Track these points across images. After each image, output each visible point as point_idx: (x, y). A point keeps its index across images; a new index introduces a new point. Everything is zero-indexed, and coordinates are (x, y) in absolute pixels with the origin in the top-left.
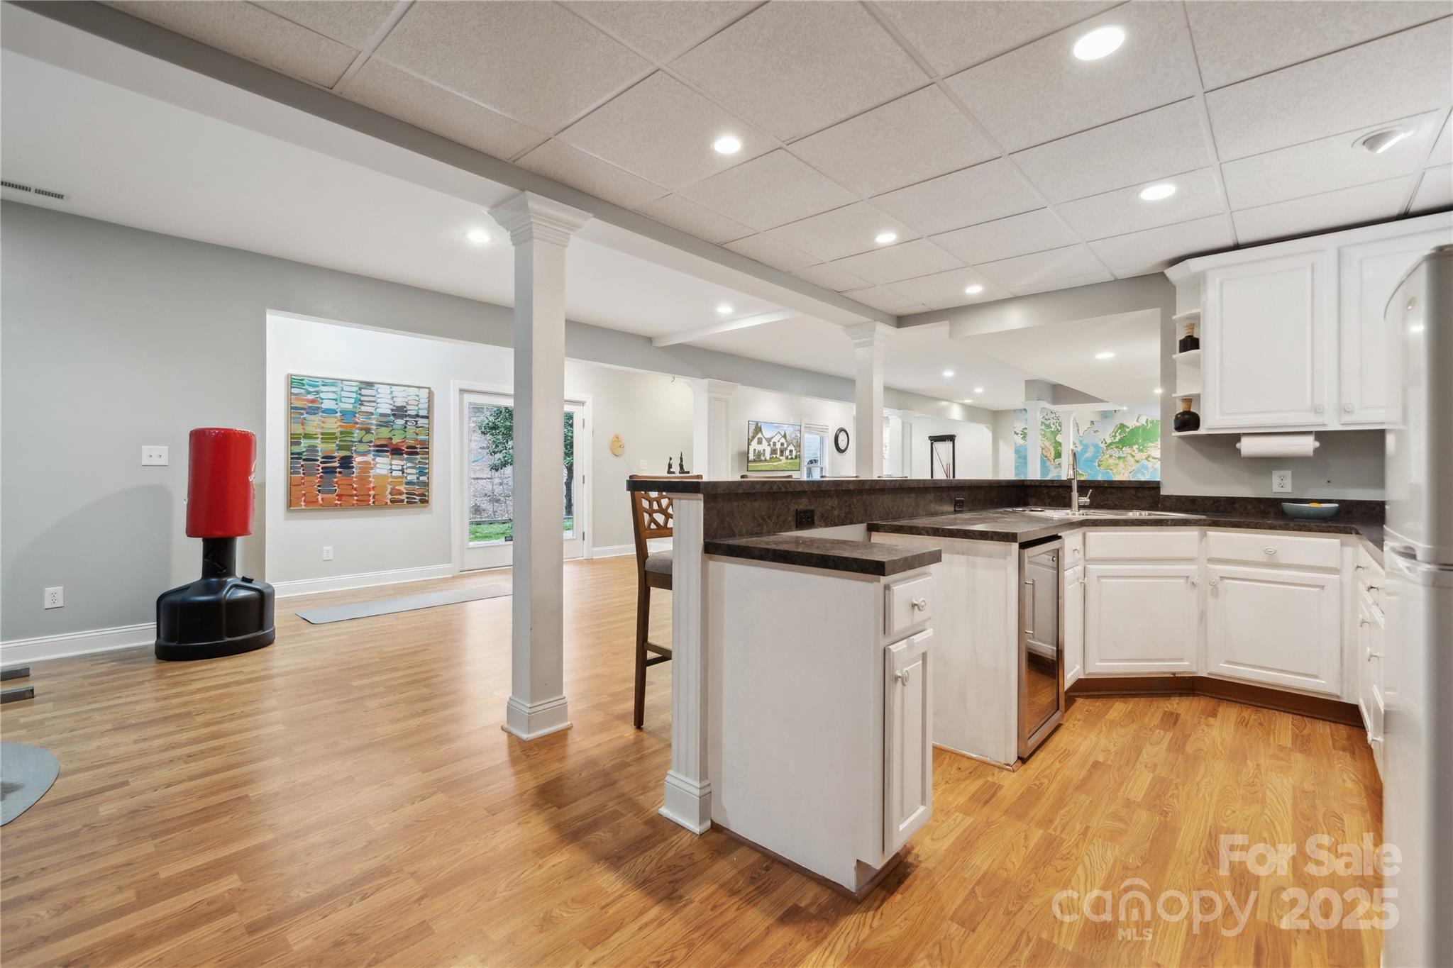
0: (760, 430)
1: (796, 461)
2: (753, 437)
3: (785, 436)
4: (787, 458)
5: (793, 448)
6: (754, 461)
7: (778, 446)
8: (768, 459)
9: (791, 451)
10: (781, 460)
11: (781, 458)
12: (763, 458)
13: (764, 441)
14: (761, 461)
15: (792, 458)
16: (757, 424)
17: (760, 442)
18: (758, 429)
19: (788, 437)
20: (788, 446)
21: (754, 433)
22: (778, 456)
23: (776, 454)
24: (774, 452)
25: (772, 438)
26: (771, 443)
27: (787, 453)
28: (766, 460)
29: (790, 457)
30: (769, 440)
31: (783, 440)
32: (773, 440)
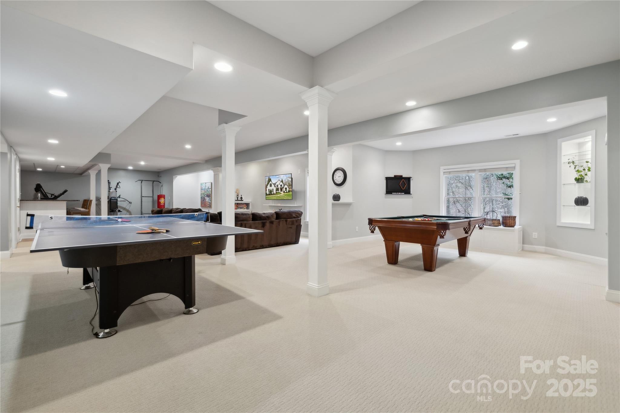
0: (271, 180)
1: (289, 193)
2: (268, 184)
3: (282, 181)
4: (284, 192)
5: (287, 187)
6: (269, 194)
7: (279, 186)
8: (275, 193)
9: (286, 188)
10: (281, 193)
11: (281, 192)
12: (273, 193)
13: (273, 185)
14: (272, 194)
15: (287, 192)
16: (269, 178)
17: (271, 186)
18: (270, 180)
19: (284, 182)
20: (284, 186)
21: (268, 182)
22: (280, 191)
23: (279, 190)
24: (277, 189)
25: (276, 183)
26: (276, 185)
27: (284, 189)
28: (274, 194)
29: (285, 192)
30: (275, 184)
31: (281, 183)
32: (276, 184)
